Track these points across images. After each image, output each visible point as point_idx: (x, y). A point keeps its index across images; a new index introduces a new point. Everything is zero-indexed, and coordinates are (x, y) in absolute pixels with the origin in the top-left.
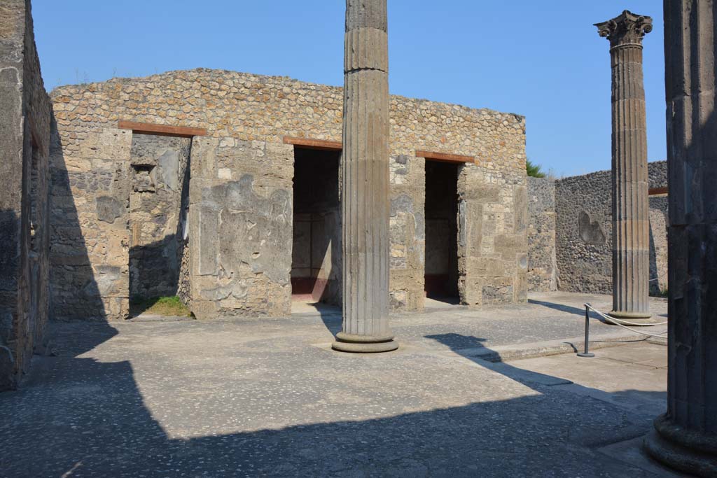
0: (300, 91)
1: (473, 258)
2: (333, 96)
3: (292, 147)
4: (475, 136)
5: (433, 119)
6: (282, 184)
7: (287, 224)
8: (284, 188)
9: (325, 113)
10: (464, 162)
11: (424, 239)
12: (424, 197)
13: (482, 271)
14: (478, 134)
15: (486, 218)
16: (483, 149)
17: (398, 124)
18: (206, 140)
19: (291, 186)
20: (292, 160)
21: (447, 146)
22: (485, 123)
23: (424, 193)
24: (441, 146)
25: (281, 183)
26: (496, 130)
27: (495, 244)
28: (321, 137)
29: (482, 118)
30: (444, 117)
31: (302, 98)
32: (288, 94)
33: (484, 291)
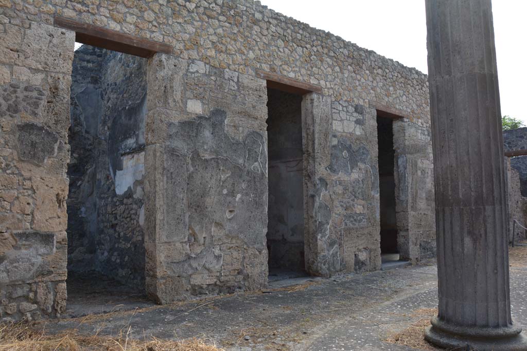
0: (271, 20)
1: (412, 213)
2: (301, 32)
3: (264, 83)
4: (409, 93)
5: (380, 71)
6: (256, 126)
7: (263, 174)
8: (258, 131)
9: (295, 50)
10: (403, 117)
11: (379, 194)
12: (377, 150)
13: (419, 226)
14: (411, 91)
15: (419, 173)
16: (415, 107)
17: (354, 72)
18: (172, 61)
19: (266, 129)
20: (265, 97)
21: (391, 99)
22: (415, 82)
23: (377, 146)
24: (386, 99)
25: (256, 124)
26: (422, 89)
27: (427, 199)
28: (292, 75)
29: (413, 76)
30: (387, 71)
31: (273, 29)
32: (259, 21)
33: (420, 245)
